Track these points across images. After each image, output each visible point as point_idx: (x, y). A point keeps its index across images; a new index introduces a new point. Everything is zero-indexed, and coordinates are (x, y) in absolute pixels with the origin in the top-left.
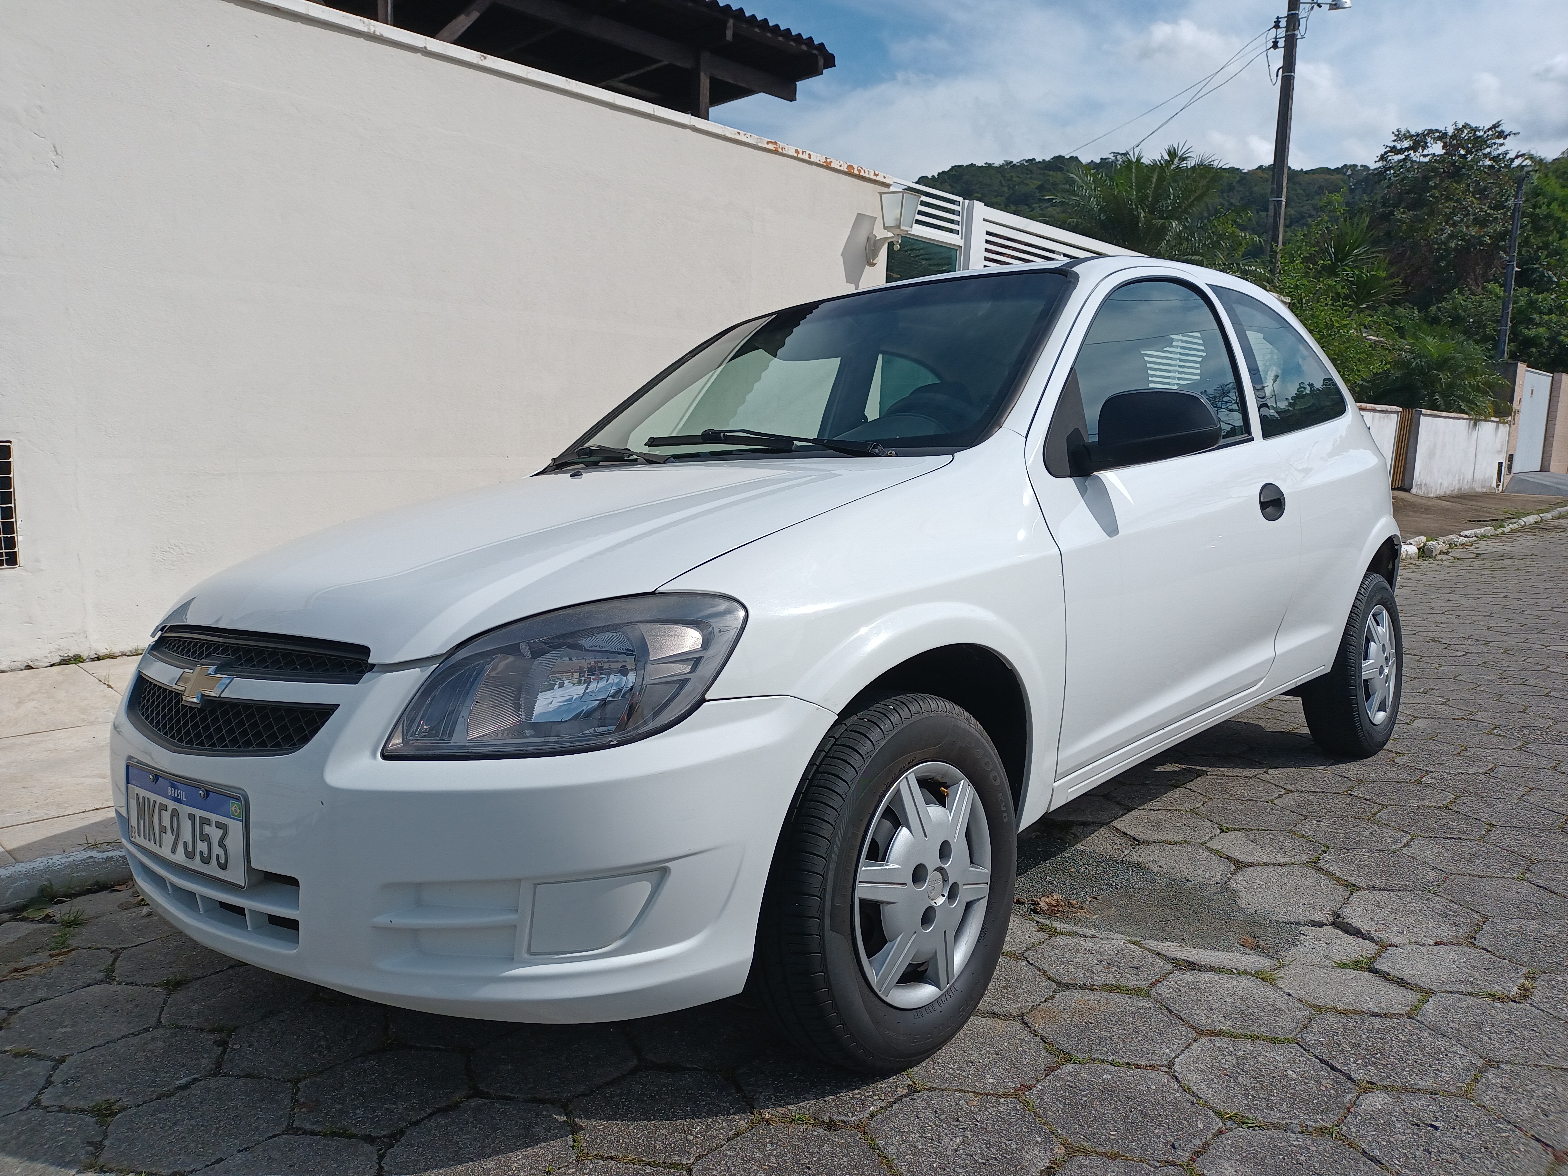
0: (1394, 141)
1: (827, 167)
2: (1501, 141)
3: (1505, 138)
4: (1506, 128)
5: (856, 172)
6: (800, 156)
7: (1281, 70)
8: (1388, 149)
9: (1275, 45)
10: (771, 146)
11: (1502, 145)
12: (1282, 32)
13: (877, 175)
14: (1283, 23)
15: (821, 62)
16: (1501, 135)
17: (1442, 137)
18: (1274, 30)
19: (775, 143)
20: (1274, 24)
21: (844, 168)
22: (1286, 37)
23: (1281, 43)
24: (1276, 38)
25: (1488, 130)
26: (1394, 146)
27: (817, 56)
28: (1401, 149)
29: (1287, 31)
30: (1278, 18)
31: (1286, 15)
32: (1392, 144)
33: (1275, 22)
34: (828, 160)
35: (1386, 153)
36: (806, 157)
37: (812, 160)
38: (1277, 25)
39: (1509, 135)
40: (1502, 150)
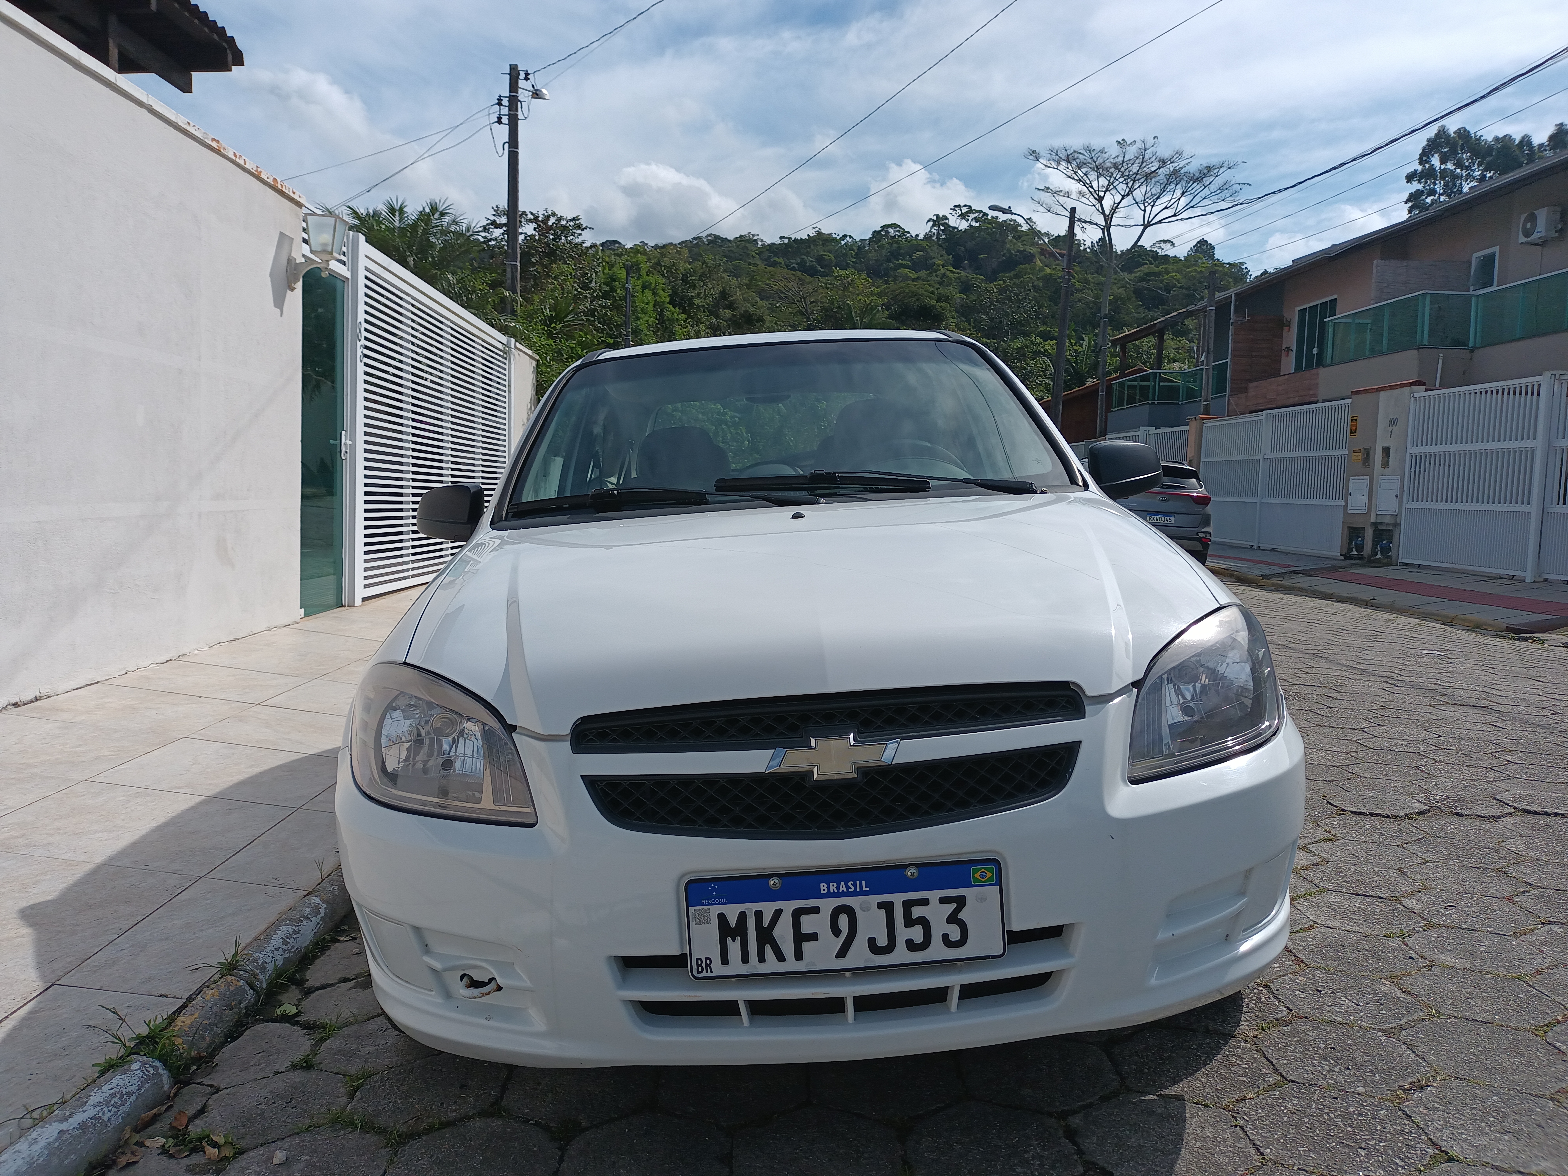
0: (494, 215)
1: (258, 178)
2: (579, 232)
3: (583, 230)
4: (584, 222)
5: (280, 187)
6: (238, 160)
7: (507, 145)
8: (489, 221)
9: (499, 121)
10: (214, 144)
11: (580, 235)
12: (505, 111)
13: (294, 193)
14: (505, 102)
15: (230, 58)
16: (579, 227)
17: (536, 219)
18: (497, 106)
19: (218, 141)
20: (497, 101)
21: (270, 181)
22: (509, 115)
23: (505, 120)
24: (500, 115)
25: (571, 220)
26: (495, 221)
27: (226, 49)
28: (500, 224)
29: (509, 110)
30: (500, 96)
31: (508, 95)
32: (493, 218)
33: (498, 99)
34: (259, 170)
35: (488, 225)
36: (241, 162)
37: (246, 166)
38: (500, 103)
39: (585, 228)
40: (579, 240)
